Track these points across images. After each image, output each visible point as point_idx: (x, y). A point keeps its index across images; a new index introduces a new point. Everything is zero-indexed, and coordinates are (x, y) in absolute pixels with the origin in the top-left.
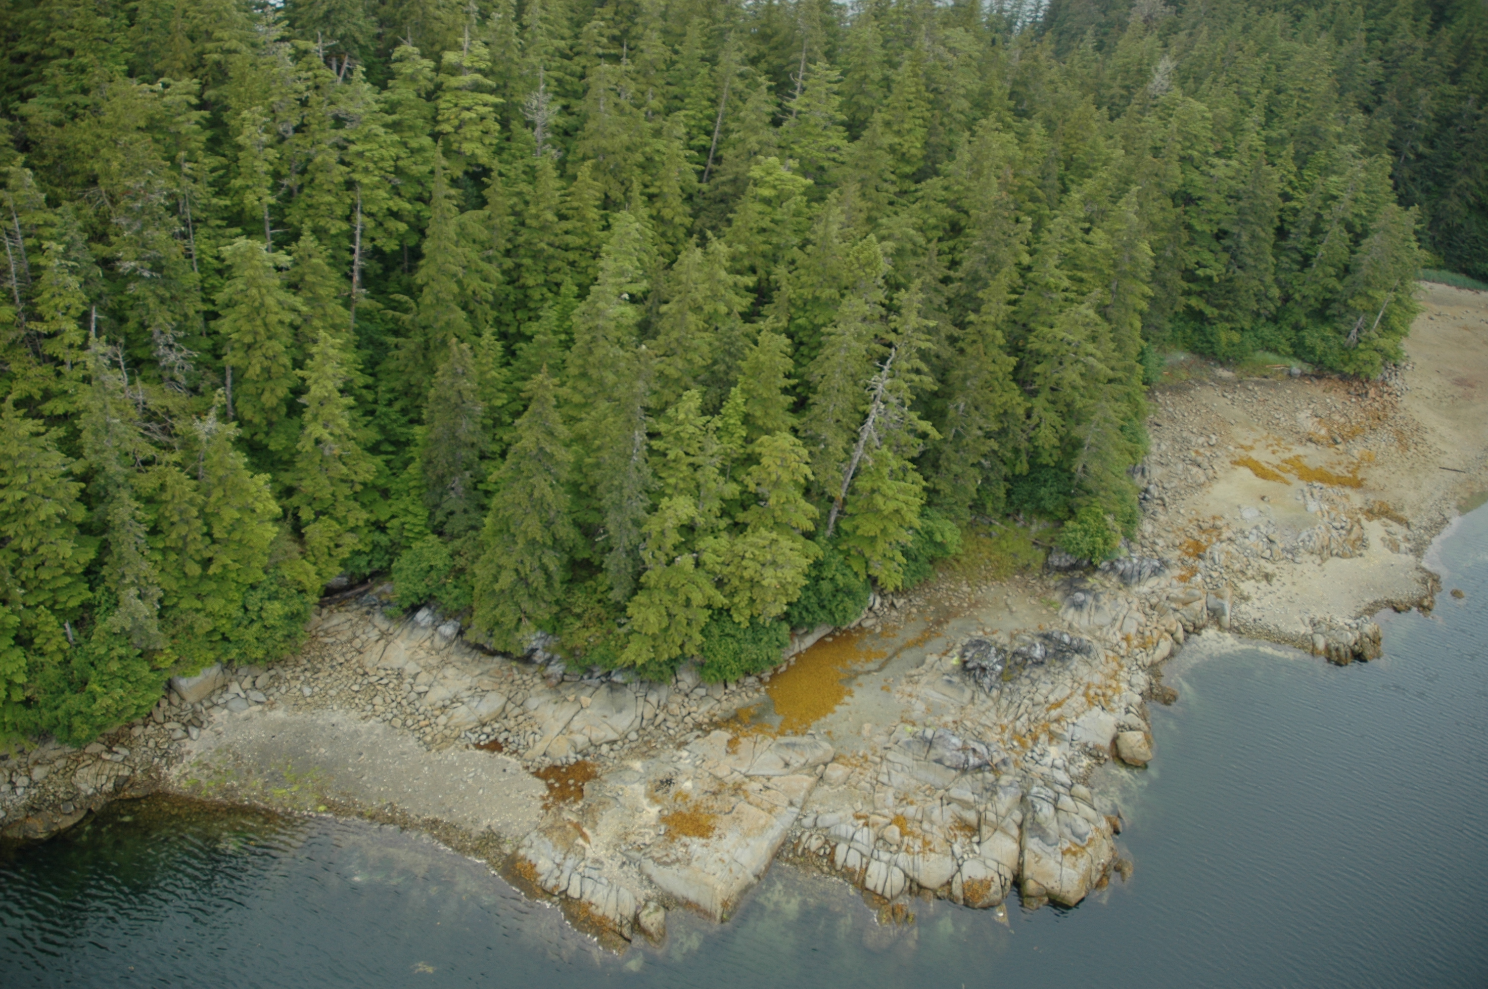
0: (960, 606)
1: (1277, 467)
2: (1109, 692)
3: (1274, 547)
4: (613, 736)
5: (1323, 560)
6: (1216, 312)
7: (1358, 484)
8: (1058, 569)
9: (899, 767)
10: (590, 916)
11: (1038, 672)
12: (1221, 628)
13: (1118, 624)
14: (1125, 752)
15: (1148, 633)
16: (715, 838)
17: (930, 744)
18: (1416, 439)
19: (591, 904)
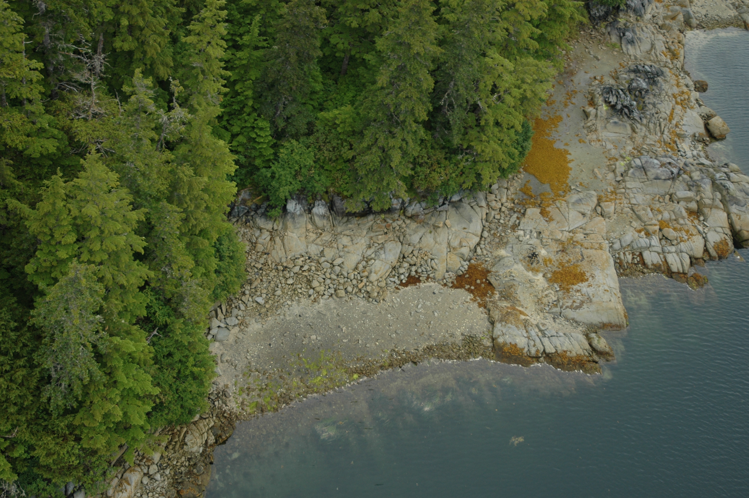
2: (686, 96)
4: (476, 239)
8: (600, 18)
10: (570, 360)
11: (651, 97)
12: (693, 28)
14: (716, 133)
15: (673, 48)
16: (590, 279)
17: (643, 169)
19: (565, 352)
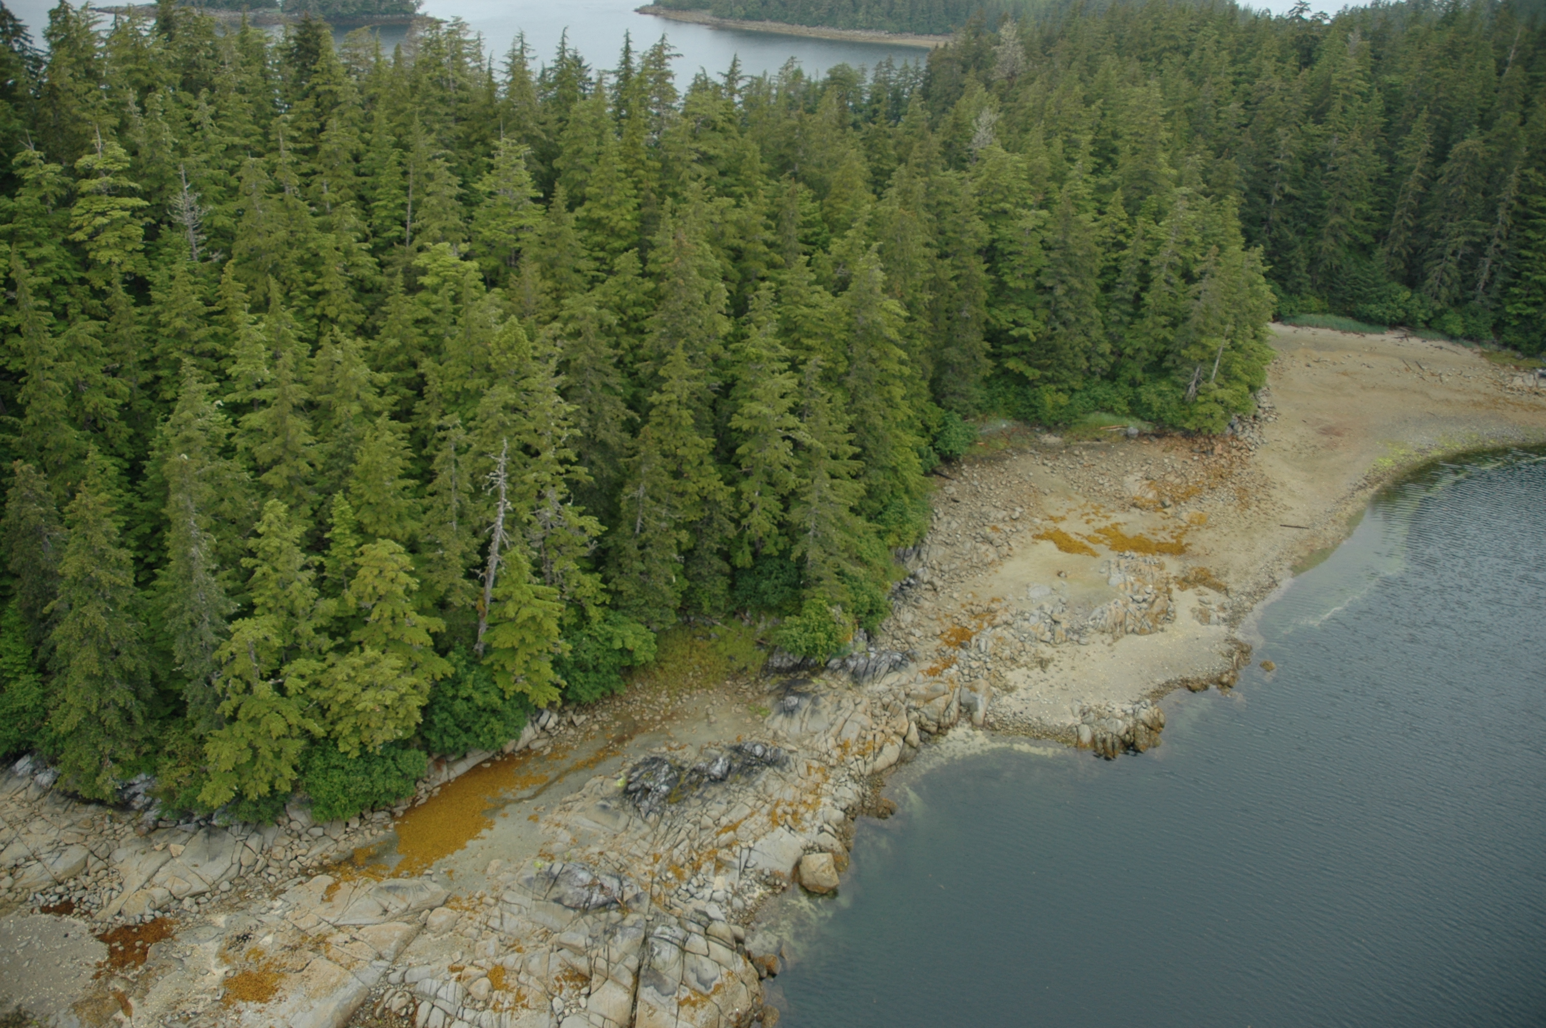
0: (652, 720)
1: (1088, 538)
2: (802, 809)
3: (1057, 628)
4: (199, 887)
5: (1116, 639)
6: (1038, 373)
7: (1179, 550)
8: (779, 670)
9: (515, 909)
11: (715, 790)
12: (974, 726)
13: (834, 730)
14: (807, 878)
15: (870, 738)
16: (274, 1002)
17: (554, 879)
18: (1259, 496)
